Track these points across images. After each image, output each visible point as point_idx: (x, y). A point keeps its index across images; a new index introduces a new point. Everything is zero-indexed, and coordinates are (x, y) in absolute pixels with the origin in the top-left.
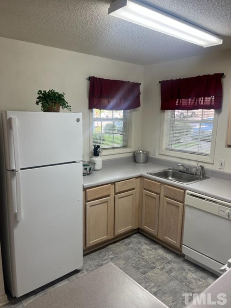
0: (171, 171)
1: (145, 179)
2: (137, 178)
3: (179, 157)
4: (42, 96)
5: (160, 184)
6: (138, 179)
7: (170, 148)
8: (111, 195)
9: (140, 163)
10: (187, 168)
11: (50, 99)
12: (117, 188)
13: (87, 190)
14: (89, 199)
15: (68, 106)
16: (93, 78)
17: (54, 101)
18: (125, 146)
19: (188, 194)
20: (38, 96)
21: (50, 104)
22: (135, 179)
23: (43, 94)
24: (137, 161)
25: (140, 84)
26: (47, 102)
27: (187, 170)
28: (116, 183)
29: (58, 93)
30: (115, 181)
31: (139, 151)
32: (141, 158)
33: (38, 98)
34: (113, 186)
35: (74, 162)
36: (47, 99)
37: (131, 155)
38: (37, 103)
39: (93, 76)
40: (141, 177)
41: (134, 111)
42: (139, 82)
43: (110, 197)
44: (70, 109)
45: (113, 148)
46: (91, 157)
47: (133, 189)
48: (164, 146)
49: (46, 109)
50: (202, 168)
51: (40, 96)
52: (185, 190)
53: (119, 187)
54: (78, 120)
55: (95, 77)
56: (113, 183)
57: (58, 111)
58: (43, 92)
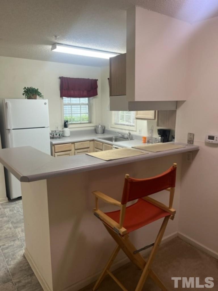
0: (114, 137)
1: (96, 142)
2: (90, 141)
3: (120, 128)
4: (26, 90)
5: (102, 143)
6: (92, 142)
7: (118, 123)
8: (72, 150)
9: (99, 133)
10: (123, 135)
11: (30, 92)
12: (76, 146)
13: (55, 146)
14: (56, 151)
15: (42, 96)
16: (62, 77)
17: (32, 93)
18: (90, 122)
19: (114, 147)
20: (24, 90)
21: (30, 95)
22: (89, 141)
23: (27, 89)
24: (97, 132)
25: (97, 80)
26: (28, 94)
27: (123, 136)
28: (75, 143)
29: (35, 89)
30: (74, 142)
31: (99, 126)
32: (100, 130)
33: (24, 91)
34: (73, 145)
35: (44, 127)
36: (28, 92)
37: (93, 128)
38: (23, 94)
39: (62, 76)
40: (93, 140)
41: (94, 98)
42: (97, 79)
43: (71, 152)
44: (43, 97)
45: (81, 123)
46: (63, 129)
47: (88, 148)
48: (113, 122)
49: (28, 98)
50: (130, 133)
51: (25, 90)
52: (112, 145)
53: (77, 145)
54: (45, 104)
55: (64, 76)
56: (73, 143)
57: (35, 98)
58: (27, 88)
